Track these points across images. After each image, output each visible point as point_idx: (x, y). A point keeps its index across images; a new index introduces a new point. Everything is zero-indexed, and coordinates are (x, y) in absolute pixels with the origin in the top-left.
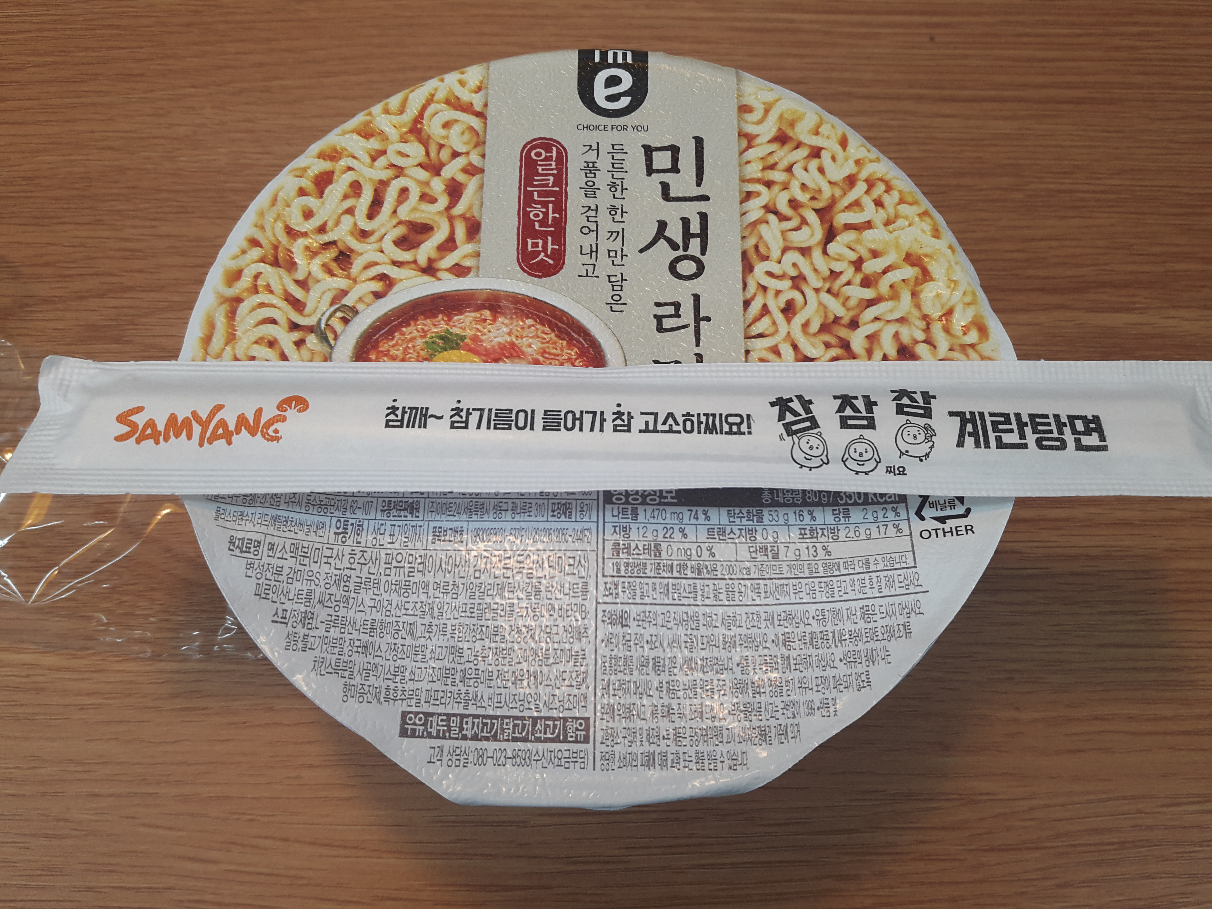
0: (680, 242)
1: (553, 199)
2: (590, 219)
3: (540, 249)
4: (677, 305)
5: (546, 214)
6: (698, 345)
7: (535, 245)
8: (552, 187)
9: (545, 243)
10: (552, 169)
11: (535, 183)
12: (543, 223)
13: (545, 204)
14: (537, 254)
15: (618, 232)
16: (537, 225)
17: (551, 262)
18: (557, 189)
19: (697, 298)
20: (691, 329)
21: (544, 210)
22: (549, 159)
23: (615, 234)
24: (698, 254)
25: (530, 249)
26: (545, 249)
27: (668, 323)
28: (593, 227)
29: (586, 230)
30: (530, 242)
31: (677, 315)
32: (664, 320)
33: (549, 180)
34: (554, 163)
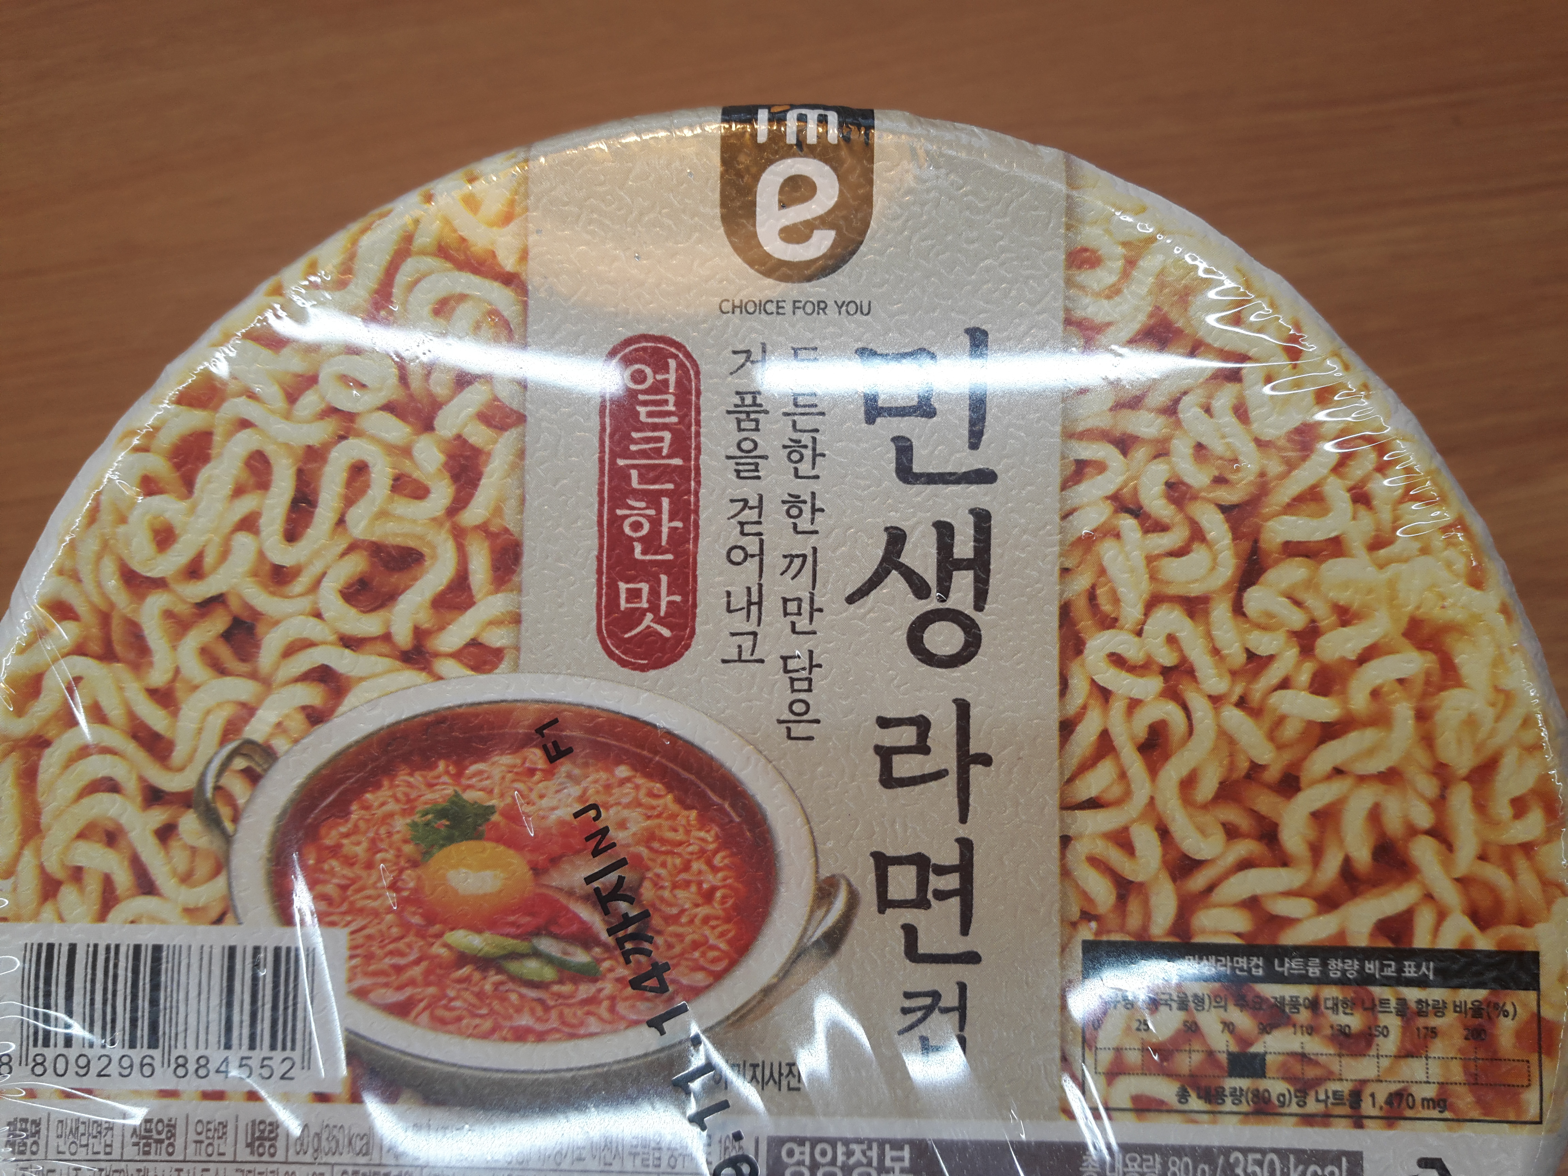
0: (931, 577)
1: (670, 486)
2: (748, 529)
3: (645, 605)
4: (922, 724)
5: (656, 523)
6: (963, 819)
7: (634, 595)
8: (669, 457)
9: (655, 593)
10: (669, 414)
11: (633, 448)
12: (651, 543)
13: (653, 499)
14: (635, 617)
15: (804, 557)
16: (638, 548)
17: (666, 632)
18: (677, 461)
19: (963, 708)
20: (950, 783)
21: (652, 512)
22: (660, 387)
23: (797, 562)
24: (969, 611)
25: (623, 605)
26: (654, 607)
27: (903, 766)
28: (753, 549)
29: (738, 555)
30: (623, 586)
31: (922, 748)
32: (896, 759)
33: (661, 439)
34: (671, 399)
